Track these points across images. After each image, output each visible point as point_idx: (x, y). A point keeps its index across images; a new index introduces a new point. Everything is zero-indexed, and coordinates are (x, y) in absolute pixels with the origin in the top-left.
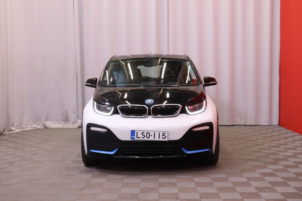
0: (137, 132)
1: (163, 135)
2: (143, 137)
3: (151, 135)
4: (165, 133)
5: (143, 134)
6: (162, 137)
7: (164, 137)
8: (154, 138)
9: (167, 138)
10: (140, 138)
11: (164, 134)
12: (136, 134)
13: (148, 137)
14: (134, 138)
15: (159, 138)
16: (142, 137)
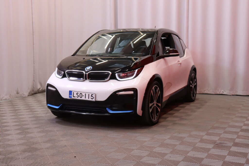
1: (91, 96)
2: (78, 96)
4: (93, 95)
5: (78, 94)
6: (91, 98)
8: (85, 98)
10: (75, 97)
11: (92, 96)
13: (81, 97)
14: (71, 97)
15: (89, 98)
16: (77, 97)
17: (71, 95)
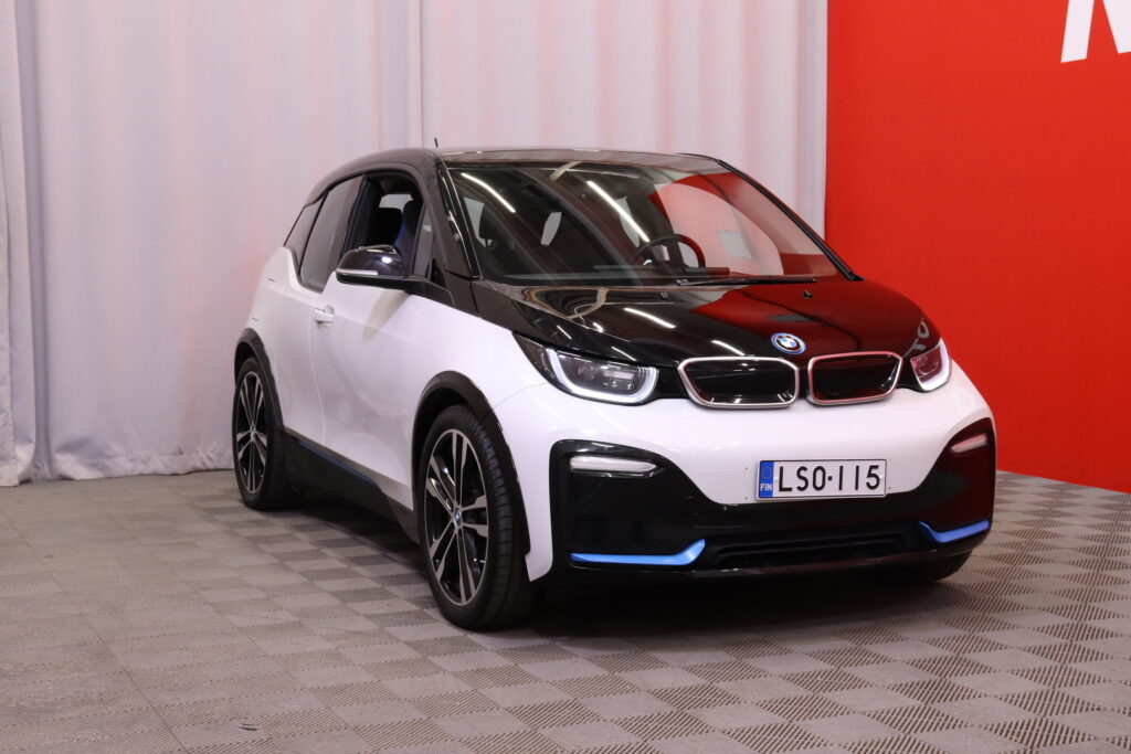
0: (781, 469)
1: (870, 475)
2: (802, 484)
3: (830, 478)
4: (876, 467)
5: (803, 473)
6: (868, 484)
7: (873, 482)
8: (840, 488)
9: (882, 484)
10: (790, 489)
11: (874, 471)
12: (776, 478)
13: (819, 484)
14: (770, 493)
15: (857, 488)
16: (799, 488)
17: (770, 481)
